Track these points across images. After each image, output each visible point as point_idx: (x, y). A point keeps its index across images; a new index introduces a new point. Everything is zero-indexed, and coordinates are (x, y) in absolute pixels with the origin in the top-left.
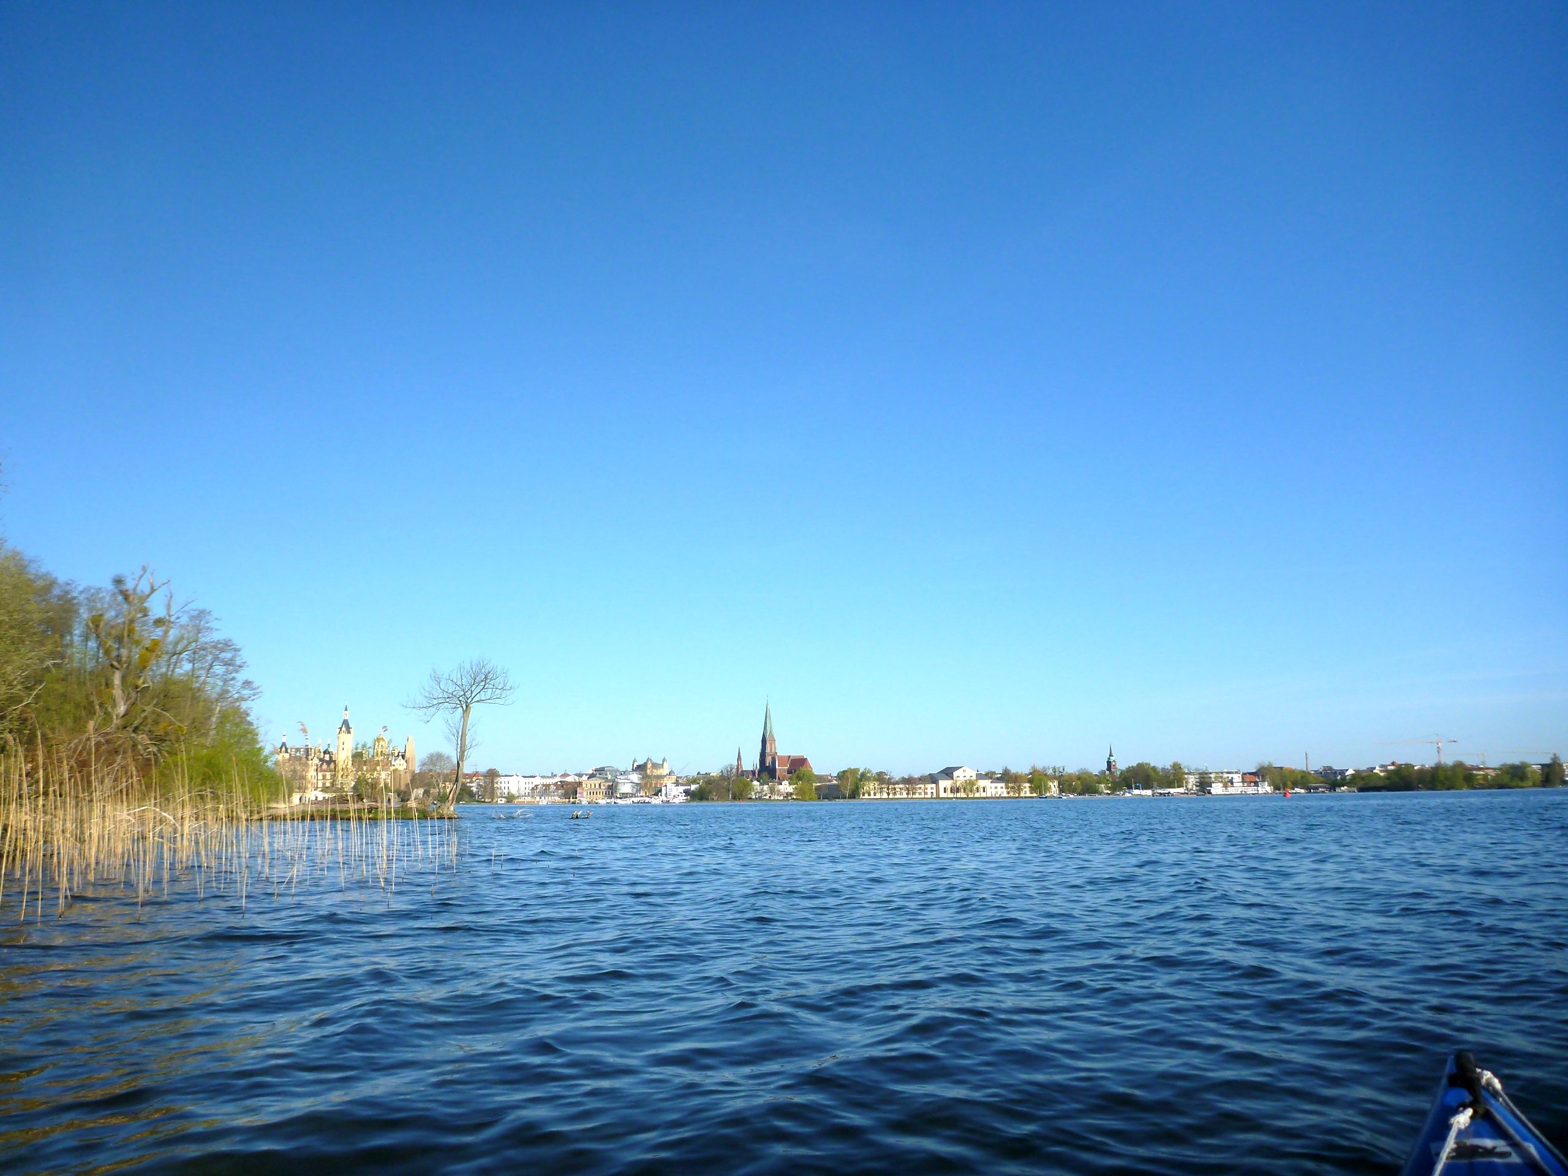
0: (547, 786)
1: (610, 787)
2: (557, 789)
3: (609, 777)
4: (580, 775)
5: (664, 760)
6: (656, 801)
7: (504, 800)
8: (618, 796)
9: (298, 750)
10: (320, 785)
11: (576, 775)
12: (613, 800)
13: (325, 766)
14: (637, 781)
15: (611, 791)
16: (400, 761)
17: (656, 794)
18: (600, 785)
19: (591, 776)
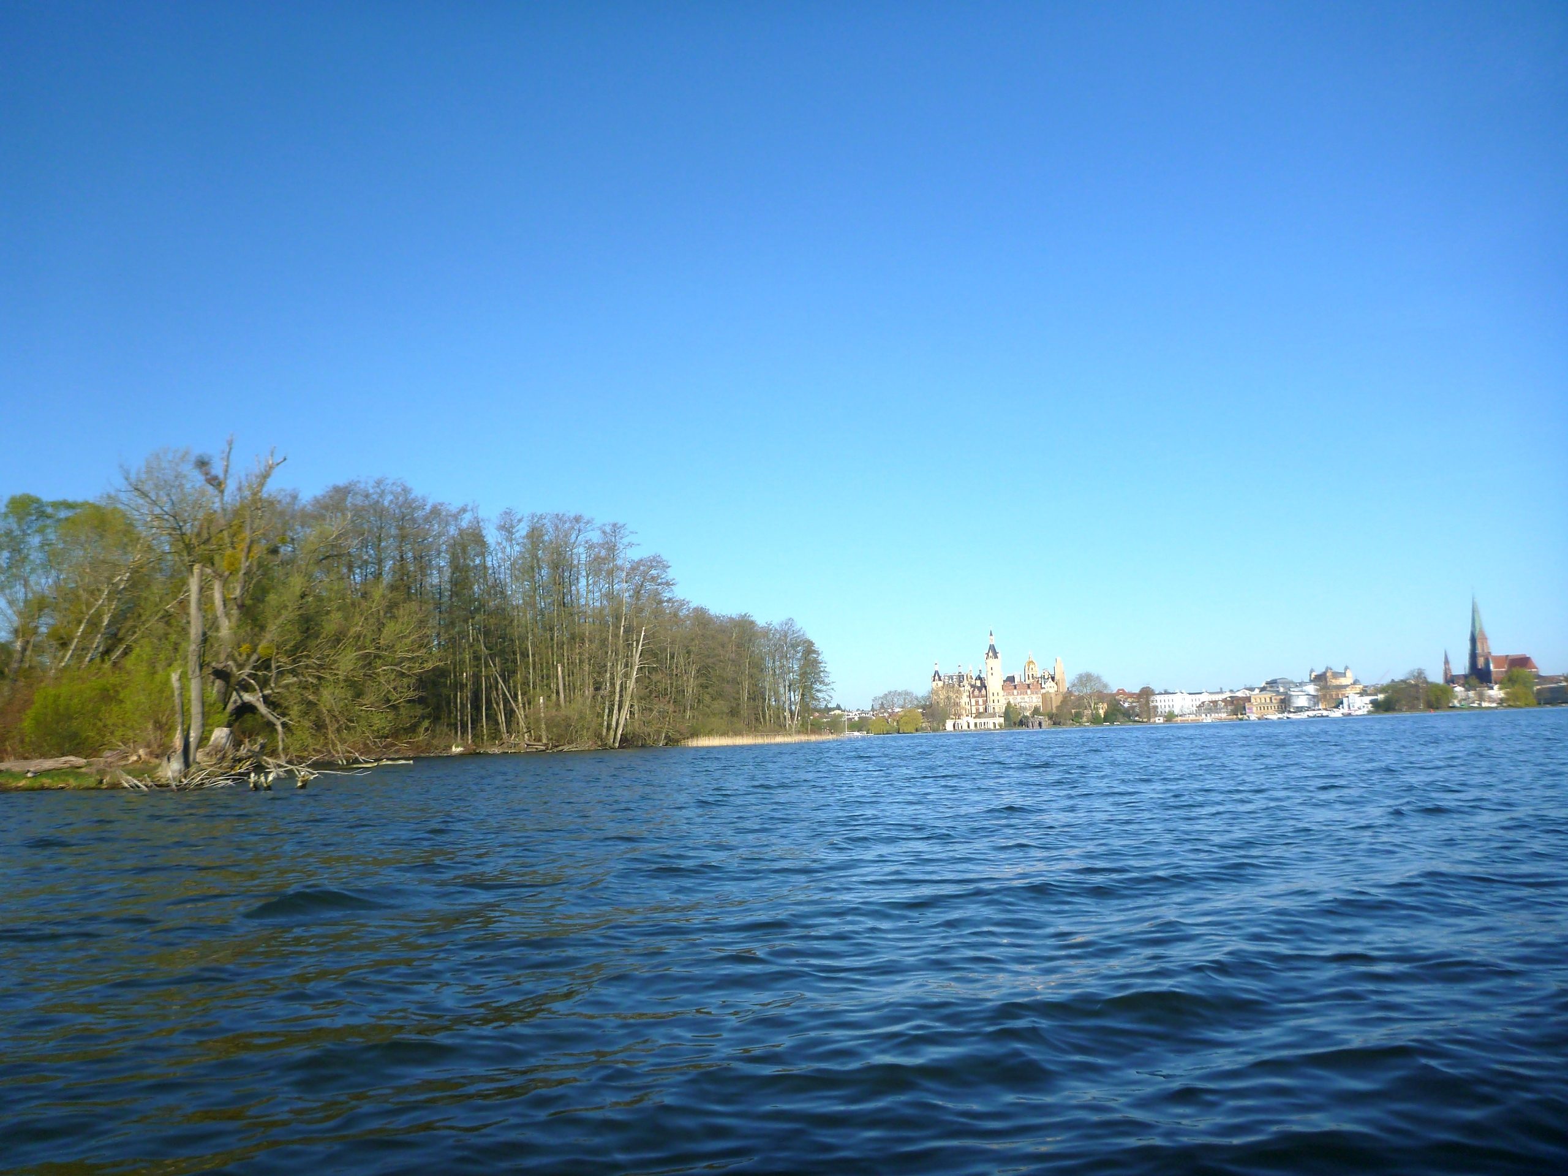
0: (1215, 702)
1: (1283, 701)
2: (1226, 705)
3: (1281, 690)
4: (1252, 689)
5: (1346, 668)
6: (1337, 714)
7: (1161, 719)
8: (1292, 710)
9: (951, 677)
10: (974, 711)
11: (1247, 689)
12: (1286, 714)
13: (976, 692)
14: (1313, 693)
15: (1285, 704)
16: (1050, 683)
17: (1337, 707)
18: (1271, 699)
19: (1262, 689)
